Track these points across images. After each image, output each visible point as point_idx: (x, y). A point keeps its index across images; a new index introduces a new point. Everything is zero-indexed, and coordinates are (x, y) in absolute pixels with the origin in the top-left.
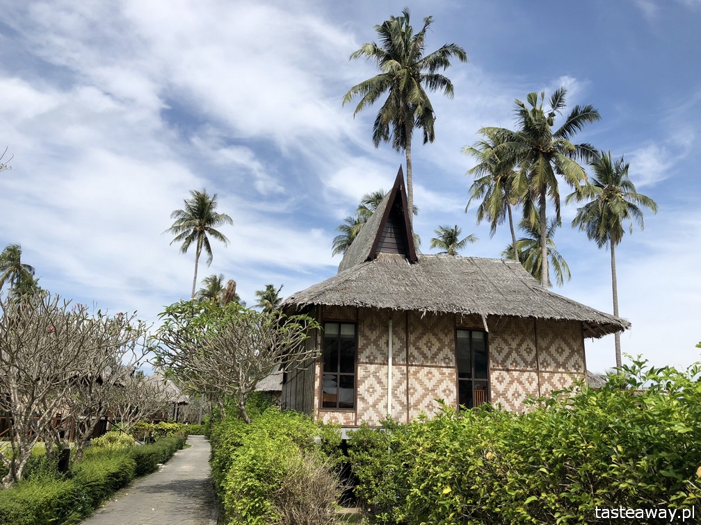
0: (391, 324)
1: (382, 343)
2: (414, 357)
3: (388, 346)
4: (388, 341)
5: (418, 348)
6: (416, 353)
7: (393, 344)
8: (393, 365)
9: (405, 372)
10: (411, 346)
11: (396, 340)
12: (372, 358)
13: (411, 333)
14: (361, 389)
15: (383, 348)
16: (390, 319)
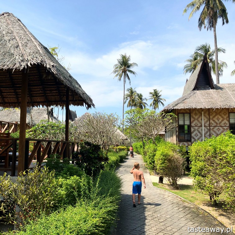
0: (203, 113)
1: (200, 119)
2: (212, 124)
3: (202, 120)
4: (202, 119)
5: (214, 121)
6: (213, 122)
7: (204, 119)
8: (204, 126)
9: (209, 129)
10: (211, 120)
11: (205, 118)
12: (196, 125)
13: (211, 115)
14: (193, 135)
15: (200, 121)
16: (202, 111)
